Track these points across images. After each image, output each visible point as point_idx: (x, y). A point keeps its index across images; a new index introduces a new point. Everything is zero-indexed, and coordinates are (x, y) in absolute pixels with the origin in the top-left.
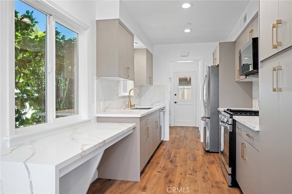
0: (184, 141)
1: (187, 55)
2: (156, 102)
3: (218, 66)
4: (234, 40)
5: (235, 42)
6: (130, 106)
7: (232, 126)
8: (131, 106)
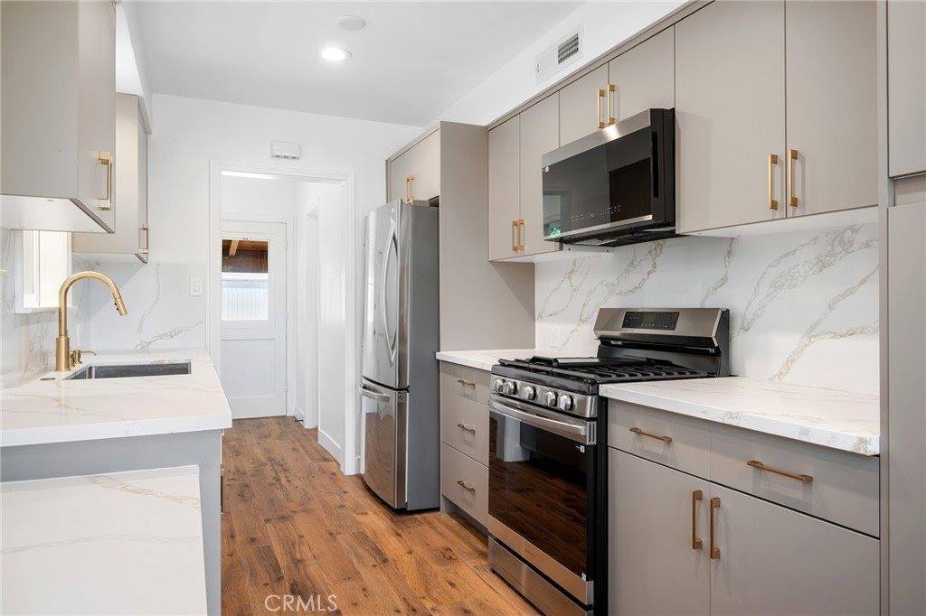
0: (284, 480)
1: (295, 155)
2: (161, 337)
3: (435, 203)
4: (485, 121)
5: (488, 130)
6: (67, 359)
7: (595, 423)
8: (73, 358)
